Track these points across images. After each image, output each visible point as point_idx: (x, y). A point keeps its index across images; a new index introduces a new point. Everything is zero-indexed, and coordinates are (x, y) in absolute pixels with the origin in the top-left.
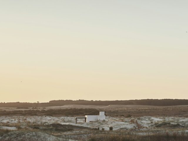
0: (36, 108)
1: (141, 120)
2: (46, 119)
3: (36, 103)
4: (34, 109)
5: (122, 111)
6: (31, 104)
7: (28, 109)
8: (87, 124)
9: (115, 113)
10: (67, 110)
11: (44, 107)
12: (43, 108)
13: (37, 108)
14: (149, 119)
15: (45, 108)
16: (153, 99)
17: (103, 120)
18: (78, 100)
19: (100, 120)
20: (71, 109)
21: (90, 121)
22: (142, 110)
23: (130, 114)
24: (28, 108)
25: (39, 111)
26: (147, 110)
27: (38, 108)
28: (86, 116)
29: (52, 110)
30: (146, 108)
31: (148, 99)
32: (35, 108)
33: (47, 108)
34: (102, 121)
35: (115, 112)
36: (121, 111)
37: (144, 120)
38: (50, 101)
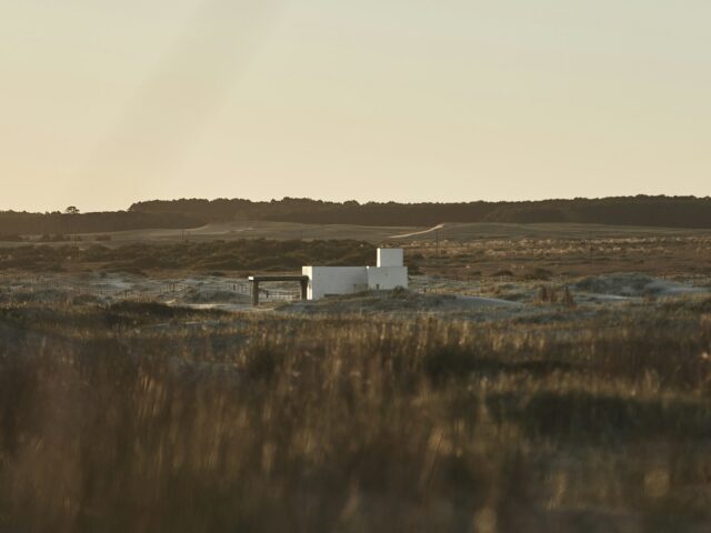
0: (59, 238)
1: (597, 290)
2: (106, 286)
3: (63, 211)
4: (52, 245)
5: (503, 253)
6: (38, 216)
7: (21, 244)
8: (307, 307)
9: (467, 262)
10: (218, 245)
11: (101, 234)
12: (99, 239)
13: (65, 236)
14: (639, 287)
15: (107, 238)
16: (667, 195)
17: (396, 289)
18: (279, 198)
19: (381, 288)
20: (242, 243)
21: (326, 296)
22: (610, 246)
23: (546, 268)
24: (21, 240)
25: (74, 252)
26: (634, 245)
27: (69, 239)
28: (307, 271)
29: (145, 247)
30: (628, 240)
31: (641, 197)
32: (55, 240)
33: (118, 239)
34: (389, 292)
35: (466, 256)
36: (496, 250)
37: (614, 293)
38: (134, 205)
